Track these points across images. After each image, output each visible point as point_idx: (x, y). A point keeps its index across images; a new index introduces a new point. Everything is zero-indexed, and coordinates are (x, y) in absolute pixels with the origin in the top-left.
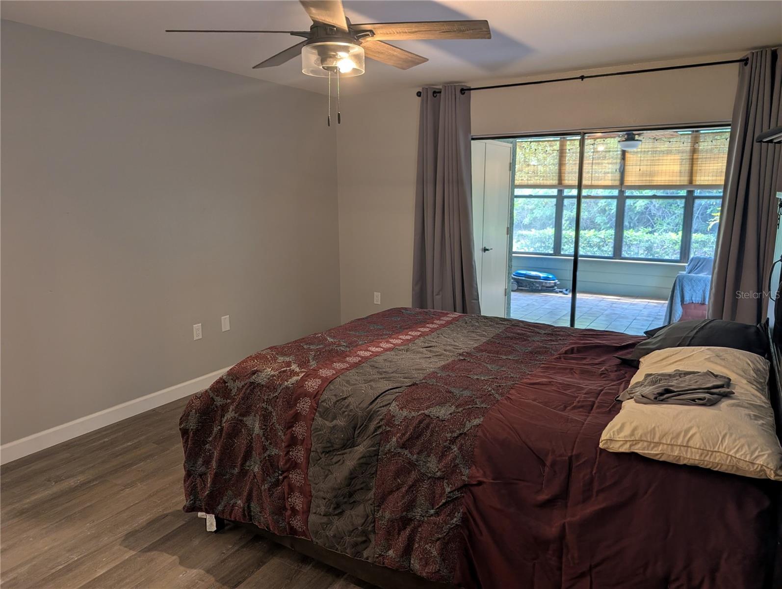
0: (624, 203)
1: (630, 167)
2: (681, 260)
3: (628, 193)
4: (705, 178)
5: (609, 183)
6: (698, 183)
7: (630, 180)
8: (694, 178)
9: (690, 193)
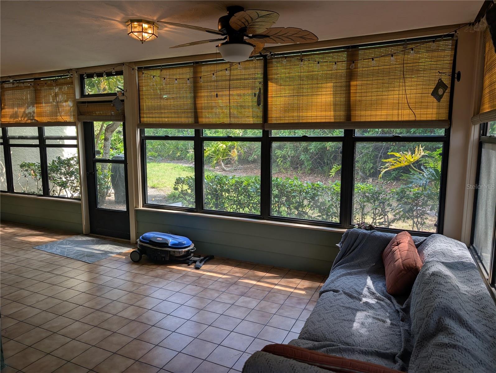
0: (270, 147)
1: (274, 99)
2: (340, 223)
3: (275, 133)
4: (367, 112)
5: (251, 121)
6: (358, 119)
7: (275, 115)
8: (353, 113)
9: (349, 133)
